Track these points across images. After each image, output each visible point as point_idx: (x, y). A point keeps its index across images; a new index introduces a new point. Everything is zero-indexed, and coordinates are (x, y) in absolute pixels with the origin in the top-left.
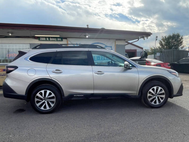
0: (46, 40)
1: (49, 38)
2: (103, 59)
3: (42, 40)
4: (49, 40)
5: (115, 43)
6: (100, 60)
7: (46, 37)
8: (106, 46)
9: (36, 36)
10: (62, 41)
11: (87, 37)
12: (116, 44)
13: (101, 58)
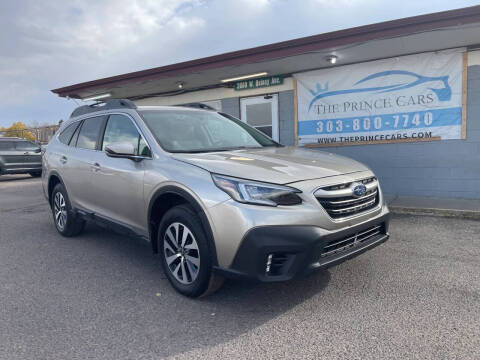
0: (249, 88)
1: (254, 80)
2: (405, 125)
3: (240, 90)
4: (255, 87)
5: (465, 60)
6: (393, 128)
7: (248, 81)
8: (419, 77)
9: (225, 81)
10: (281, 83)
11: (334, 61)
12: (470, 63)
13: (400, 121)
